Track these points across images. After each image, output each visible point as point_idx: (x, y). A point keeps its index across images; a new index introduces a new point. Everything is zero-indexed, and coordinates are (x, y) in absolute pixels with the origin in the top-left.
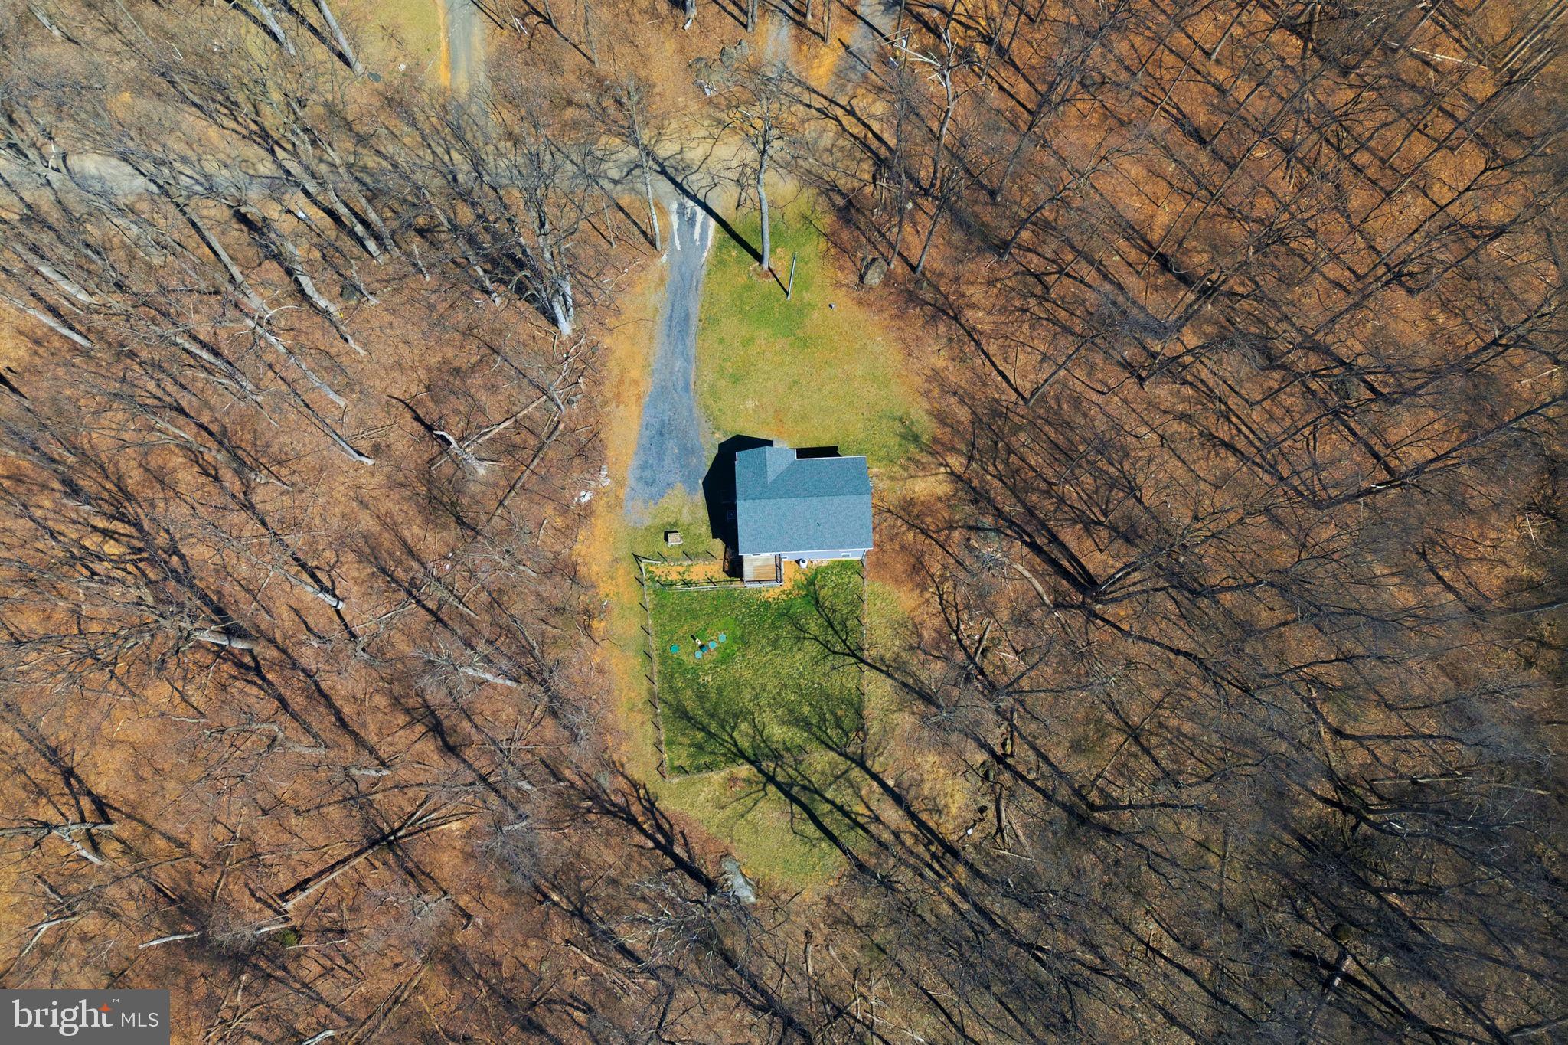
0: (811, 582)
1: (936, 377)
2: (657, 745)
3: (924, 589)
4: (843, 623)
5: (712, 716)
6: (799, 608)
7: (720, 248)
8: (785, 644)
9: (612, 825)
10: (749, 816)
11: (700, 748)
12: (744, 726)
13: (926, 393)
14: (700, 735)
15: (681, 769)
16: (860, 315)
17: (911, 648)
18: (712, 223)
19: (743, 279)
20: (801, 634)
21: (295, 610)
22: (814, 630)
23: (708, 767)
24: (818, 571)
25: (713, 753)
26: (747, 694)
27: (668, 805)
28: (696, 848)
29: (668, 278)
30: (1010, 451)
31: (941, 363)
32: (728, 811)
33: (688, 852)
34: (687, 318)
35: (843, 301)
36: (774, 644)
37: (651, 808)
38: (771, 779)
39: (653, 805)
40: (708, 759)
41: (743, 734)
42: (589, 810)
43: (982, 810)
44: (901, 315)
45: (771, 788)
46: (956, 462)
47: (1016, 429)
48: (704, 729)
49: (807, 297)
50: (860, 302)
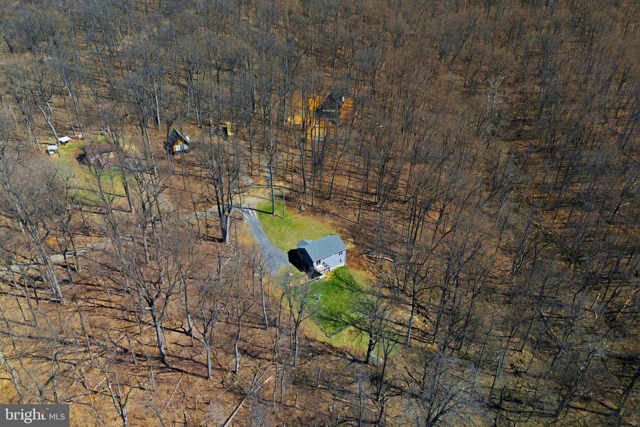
0: (336, 274)
1: (332, 224)
2: (321, 329)
3: (366, 270)
4: (351, 283)
5: (332, 316)
6: (337, 281)
7: (259, 215)
8: (340, 291)
9: (323, 357)
10: (362, 341)
11: (335, 326)
12: (343, 316)
13: (333, 228)
14: (332, 322)
15: (333, 334)
16: (305, 218)
17: (373, 286)
18: (254, 211)
19: (269, 219)
20: (342, 289)
21: (174, 343)
22: (345, 287)
23: (341, 330)
24: (335, 270)
25: (339, 326)
26: (338, 307)
27: (336, 344)
28: (353, 353)
29: (249, 224)
30: (363, 234)
31: (332, 222)
32: (355, 341)
33: (351, 356)
34: (260, 230)
35: (299, 216)
36: (336, 292)
37: (332, 347)
38: (361, 329)
39: (331, 346)
40: (339, 328)
41: (344, 318)
42: (313, 356)
43: (424, 321)
44: (315, 215)
45: (363, 332)
46: (352, 240)
47: (360, 229)
48: (332, 320)
49: (289, 218)
50: (303, 215)
